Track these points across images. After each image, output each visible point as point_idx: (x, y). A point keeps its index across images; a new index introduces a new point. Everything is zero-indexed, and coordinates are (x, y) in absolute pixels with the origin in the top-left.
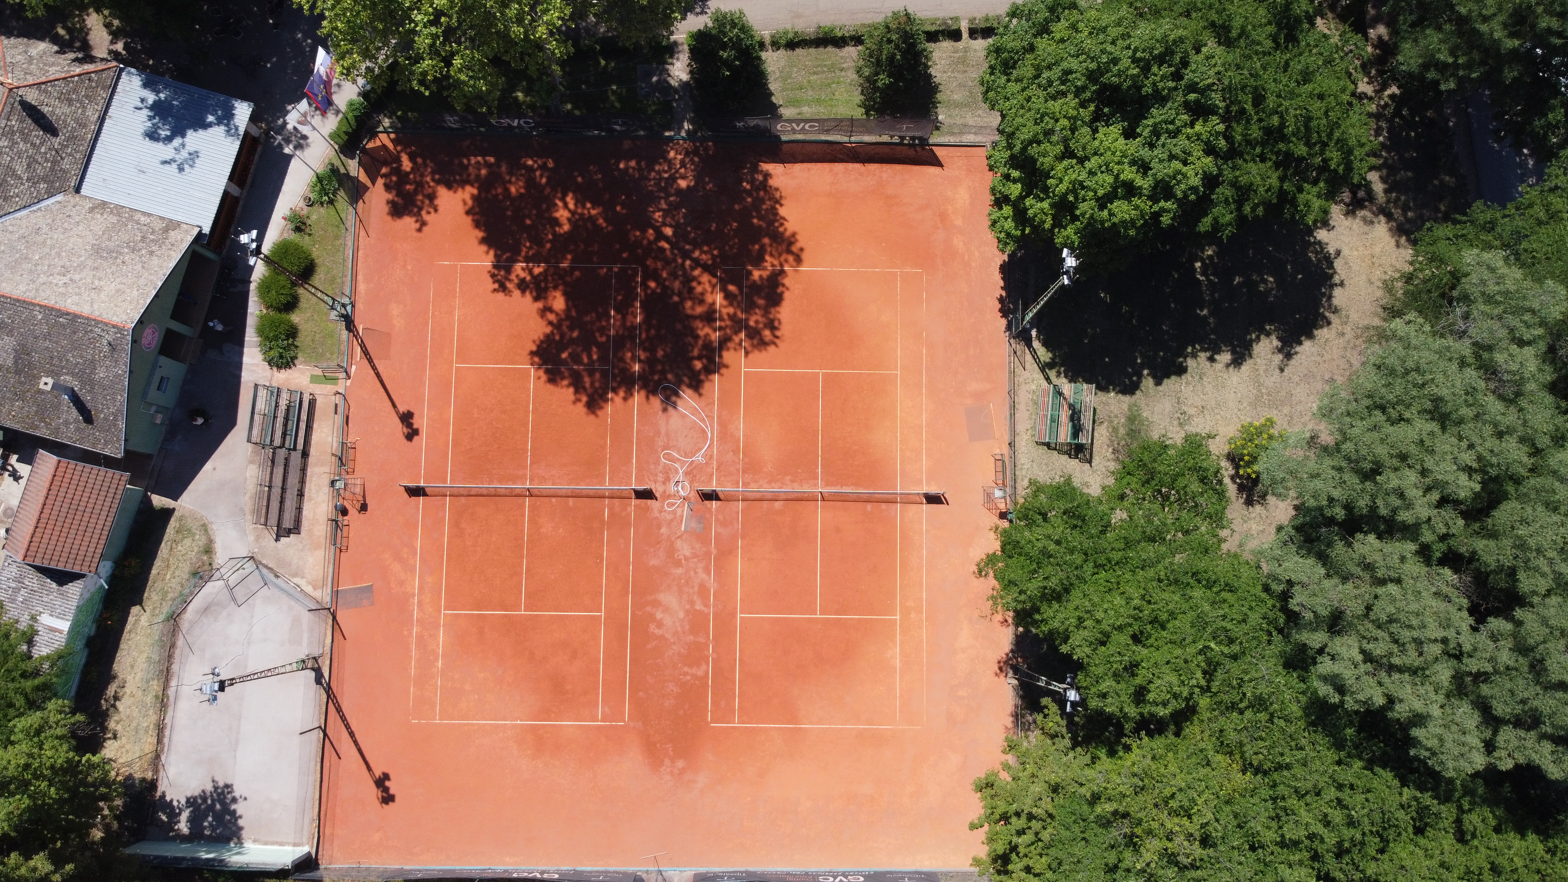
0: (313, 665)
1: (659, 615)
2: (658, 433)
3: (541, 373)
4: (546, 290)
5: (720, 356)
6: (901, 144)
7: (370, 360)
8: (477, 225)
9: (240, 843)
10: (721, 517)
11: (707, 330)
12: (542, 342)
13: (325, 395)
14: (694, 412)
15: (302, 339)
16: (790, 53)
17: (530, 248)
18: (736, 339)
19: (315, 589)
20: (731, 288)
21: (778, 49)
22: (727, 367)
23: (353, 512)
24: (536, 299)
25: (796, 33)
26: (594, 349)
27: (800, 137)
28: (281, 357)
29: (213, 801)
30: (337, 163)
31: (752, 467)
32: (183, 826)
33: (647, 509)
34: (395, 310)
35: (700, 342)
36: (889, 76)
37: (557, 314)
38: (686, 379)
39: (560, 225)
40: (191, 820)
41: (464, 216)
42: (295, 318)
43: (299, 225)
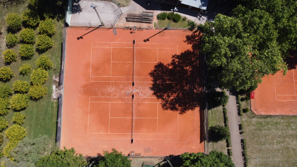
0: (102, 25)
1: (110, 87)
2: (145, 86)
3: (157, 64)
4: (173, 65)
5: (160, 98)
6: (204, 135)
7: (159, 33)
8: (185, 52)
9: (72, 14)
10: (129, 99)
11: (166, 96)
12: (163, 64)
13: (152, 25)
14: (149, 93)
15: (162, 21)
16: (222, 112)
17: (181, 62)
18: (164, 101)
19: (117, 25)
20: (174, 100)
21: (223, 109)
22: (158, 100)
23: (130, 31)
24: (171, 63)
25: (226, 113)
26: (161, 74)
27: (205, 114)
28: (159, 17)
29: (79, 9)
30: (196, 26)
31: (139, 105)
32: (75, 4)
33: (130, 85)
34: (168, 37)
35: (163, 94)
36: (217, 132)
37: (168, 67)
38: (156, 92)
39: (186, 67)
40: (76, 5)
41: (187, 49)
42: (166, 19)
43: (184, 19)
